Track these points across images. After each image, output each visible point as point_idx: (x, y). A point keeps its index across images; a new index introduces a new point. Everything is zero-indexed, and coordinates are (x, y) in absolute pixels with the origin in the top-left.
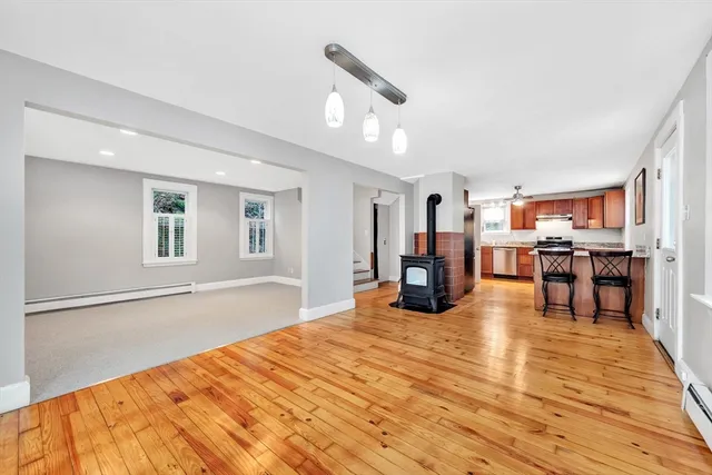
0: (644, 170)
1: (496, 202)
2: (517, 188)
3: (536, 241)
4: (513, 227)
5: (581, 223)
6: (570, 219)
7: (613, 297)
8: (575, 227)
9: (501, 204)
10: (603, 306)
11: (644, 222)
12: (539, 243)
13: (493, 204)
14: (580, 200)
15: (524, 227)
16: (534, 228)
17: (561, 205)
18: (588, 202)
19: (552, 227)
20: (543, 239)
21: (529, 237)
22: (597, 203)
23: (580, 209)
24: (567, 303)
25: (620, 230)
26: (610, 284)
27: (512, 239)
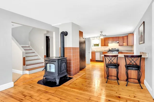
0: (144, 22)
1: (97, 37)
2: (101, 32)
3: (108, 49)
4: (102, 46)
5: (121, 44)
6: (118, 43)
7: (133, 73)
8: (120, 45)
9: (98, 38)
10: (129, 77)
11: (144, 43)
12: (109, 50)
13: (95, 38)
14: (121, 37)
15: (105, 45)
16: (108, 46)
17: (115, 39)
18: (123, 37)
19: (113, 45)
20: (111, 49)
21: (106, 49)
22: (125, 38)
23: (121, 40)
24: (116, 75)
25: (132, 46)
26: (132, 69)
27: (101, 49)
